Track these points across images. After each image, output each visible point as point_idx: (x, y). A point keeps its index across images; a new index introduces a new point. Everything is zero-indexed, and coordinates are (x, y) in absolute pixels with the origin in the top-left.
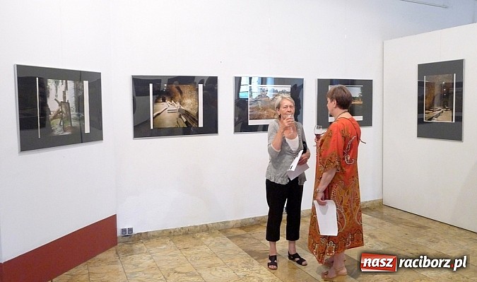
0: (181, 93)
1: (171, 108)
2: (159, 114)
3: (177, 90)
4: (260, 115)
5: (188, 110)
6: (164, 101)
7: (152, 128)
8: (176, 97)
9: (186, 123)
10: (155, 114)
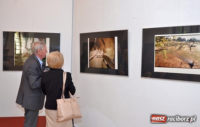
0: (104, 44)
1: (99, 54)
2: (92, 58)
3: (102, 42)
4: (166, 63)
5: (108, 56)
6: (95, 50)
7: (89, 67)
8: (101, 47)
9: (107, 65)
10: (90, 58)
